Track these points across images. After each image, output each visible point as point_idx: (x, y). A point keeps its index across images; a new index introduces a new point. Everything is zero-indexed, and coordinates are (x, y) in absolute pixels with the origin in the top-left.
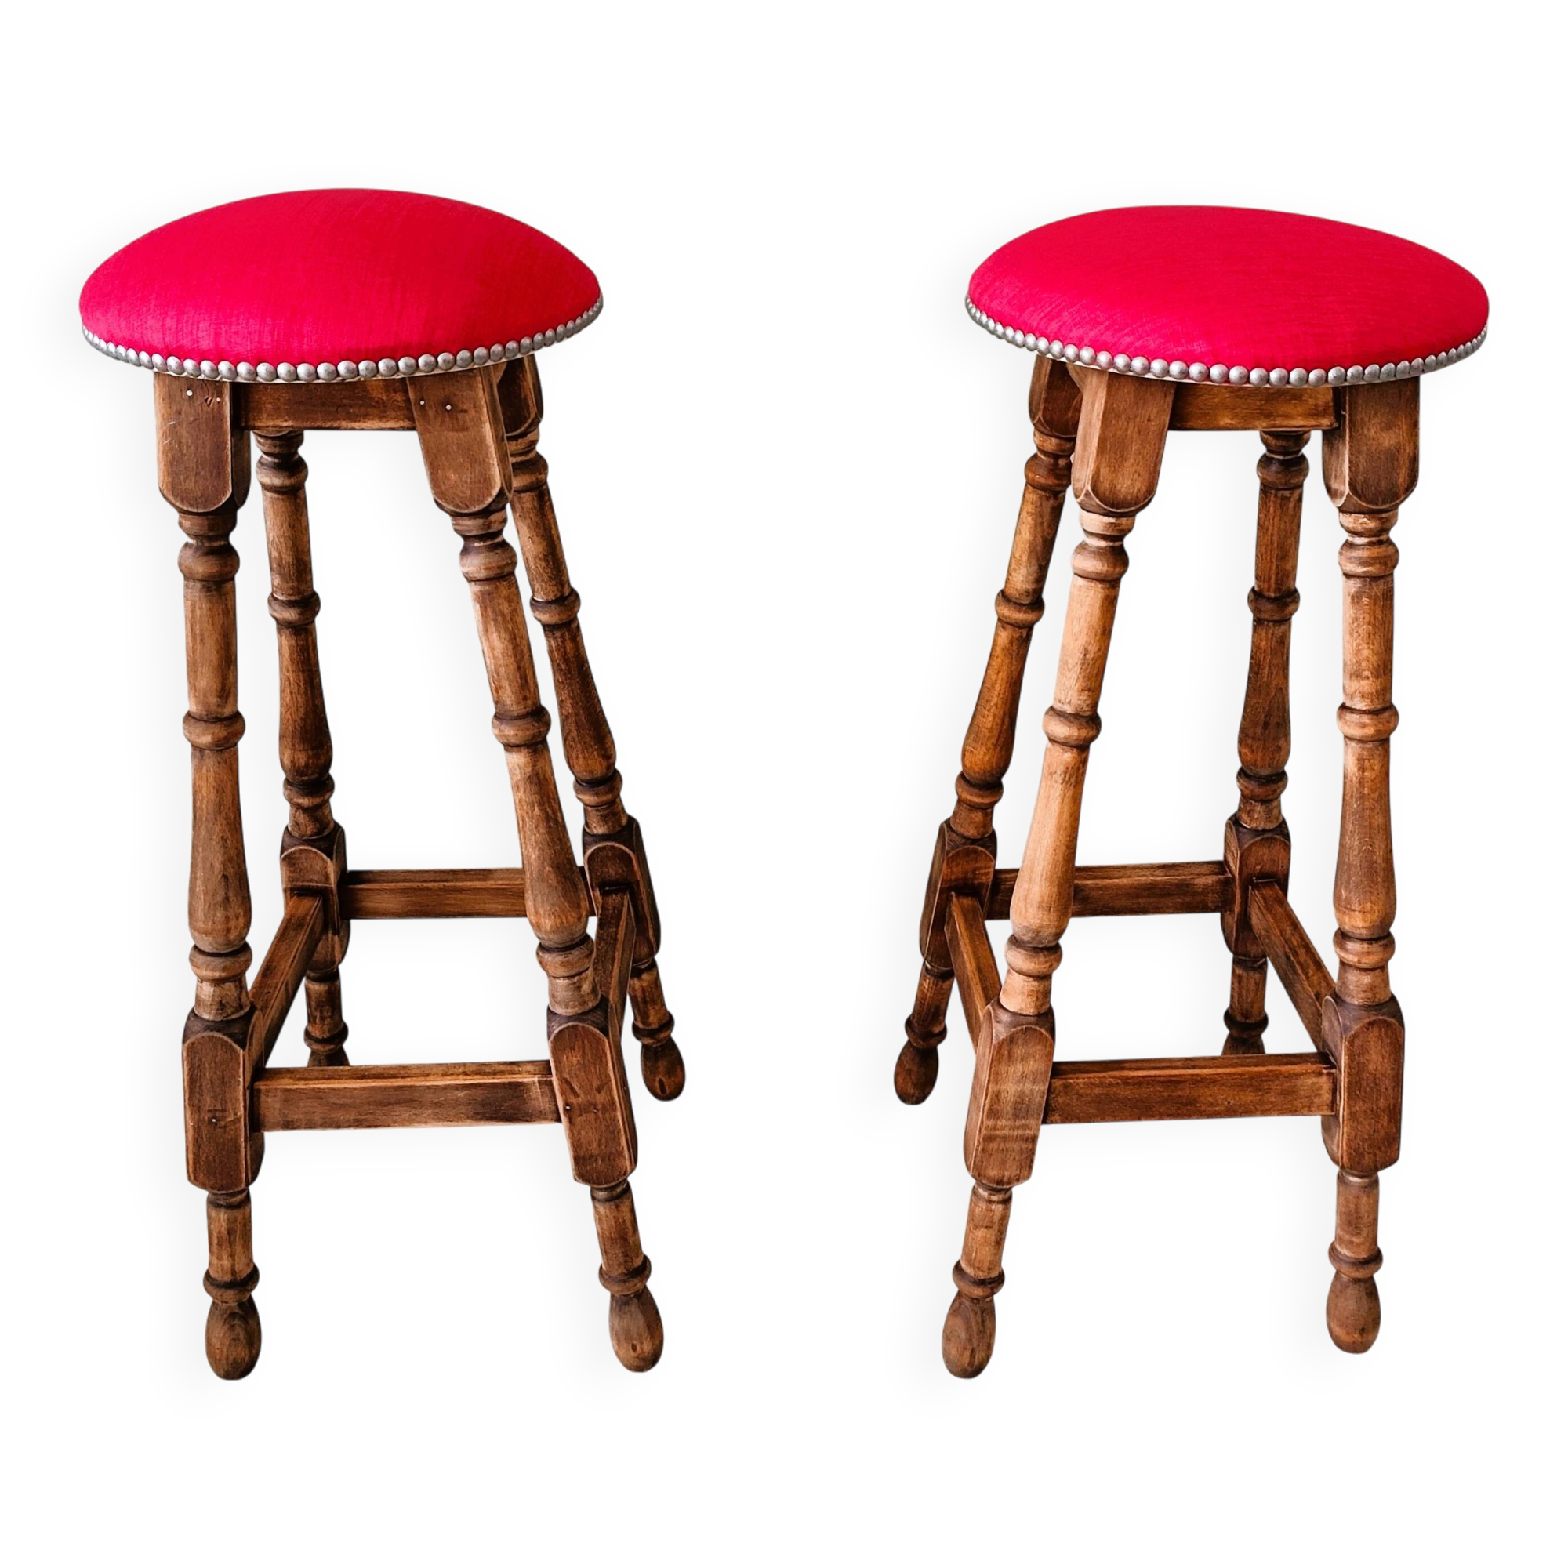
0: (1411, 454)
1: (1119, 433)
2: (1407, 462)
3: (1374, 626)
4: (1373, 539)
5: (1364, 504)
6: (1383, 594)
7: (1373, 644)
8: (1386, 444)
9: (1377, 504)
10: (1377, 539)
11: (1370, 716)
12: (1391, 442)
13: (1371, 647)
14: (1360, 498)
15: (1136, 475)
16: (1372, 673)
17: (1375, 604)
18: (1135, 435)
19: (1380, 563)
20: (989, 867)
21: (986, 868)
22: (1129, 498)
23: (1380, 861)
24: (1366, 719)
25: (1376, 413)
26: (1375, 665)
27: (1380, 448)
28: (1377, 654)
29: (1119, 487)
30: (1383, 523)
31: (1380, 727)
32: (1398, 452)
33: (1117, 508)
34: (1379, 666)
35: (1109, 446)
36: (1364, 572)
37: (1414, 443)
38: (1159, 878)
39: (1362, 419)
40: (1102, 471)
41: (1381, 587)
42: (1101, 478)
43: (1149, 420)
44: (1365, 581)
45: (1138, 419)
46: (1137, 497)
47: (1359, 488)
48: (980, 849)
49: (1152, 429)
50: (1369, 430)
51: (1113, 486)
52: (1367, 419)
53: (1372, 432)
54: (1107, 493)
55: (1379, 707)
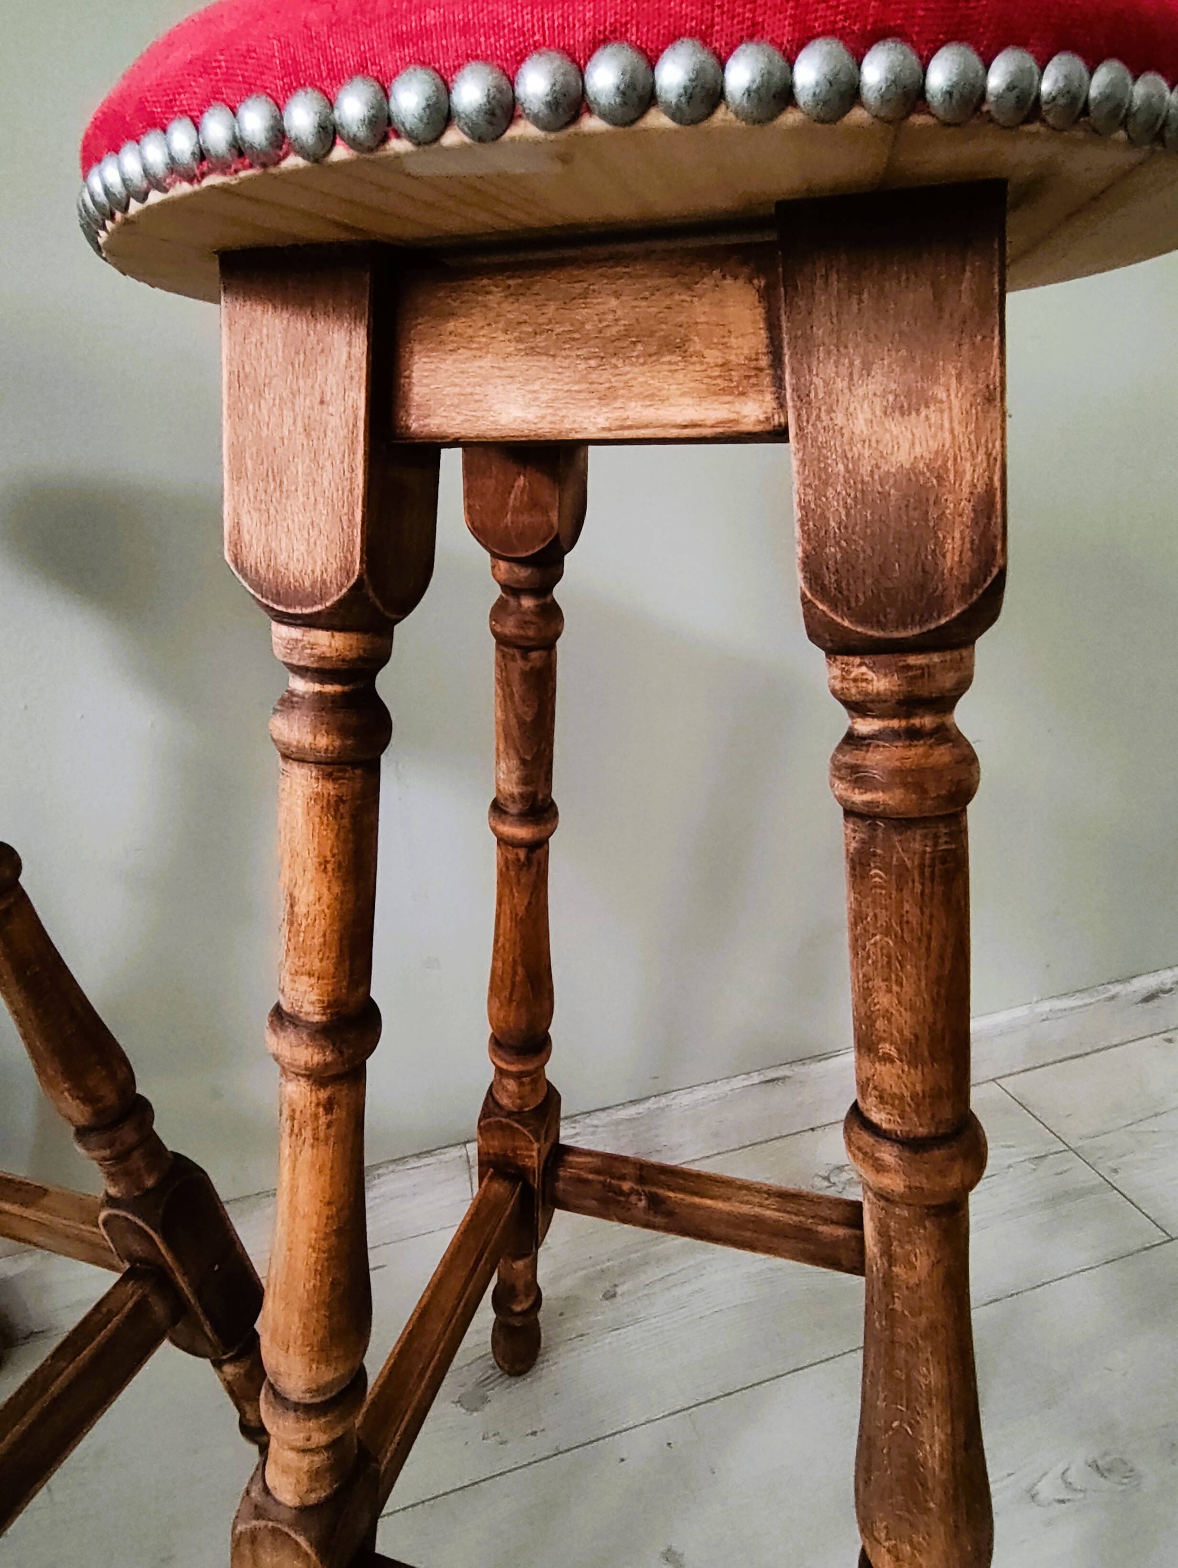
0: (980, 489)
1: (265, 432)
2: (967, 507)
3: (900, 940)
4: (895, 723)
5: (846, 623)
6: (922, 866)
7: (901, 985)
8: (902, 457)
9: (882, 627)
10: (904, 723)
11: (896, 1150)
12: (918, 450)
13: (895, 988)
14: (834, 607)
15: (314, 533)
16: (899, 1051)
17: (900, 890)
18: (301, 439)
19: (905, 785)
20: (533, 1150)
21: (527, 1149)
22: (307, 584)
23: (934, 1464)
24: (888, 1154)
25: (867, 367)
26: (907, 1033)
27: (884, 468)
28: (912, 1008)
29: (282, 558)
30: (912, 680)
31: (921, 1181)
32: (939, 478)
33: (288, 606)
34: (917, 1037)
35: (249, 463)
36: (867, 803)
37: (988, 455)
38: (768, 1213)
39: (826, 384)
40: (245, 519)
41: (917, 846)
42: (246, 537)
43: (322, 402)
44: (874, 827)
45: (299, 401)
46: (324, 582)
47: (830, 579)
48: (516, 1125)
49: (334, 422)
50: (848, 415)
51: (270, 554)
52: (841, 384)
53: (860, 425)
54: (262, 572)
55: (922, 1131)
